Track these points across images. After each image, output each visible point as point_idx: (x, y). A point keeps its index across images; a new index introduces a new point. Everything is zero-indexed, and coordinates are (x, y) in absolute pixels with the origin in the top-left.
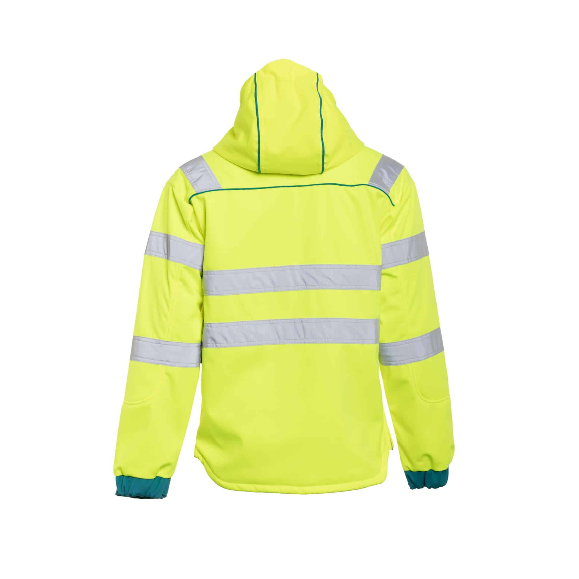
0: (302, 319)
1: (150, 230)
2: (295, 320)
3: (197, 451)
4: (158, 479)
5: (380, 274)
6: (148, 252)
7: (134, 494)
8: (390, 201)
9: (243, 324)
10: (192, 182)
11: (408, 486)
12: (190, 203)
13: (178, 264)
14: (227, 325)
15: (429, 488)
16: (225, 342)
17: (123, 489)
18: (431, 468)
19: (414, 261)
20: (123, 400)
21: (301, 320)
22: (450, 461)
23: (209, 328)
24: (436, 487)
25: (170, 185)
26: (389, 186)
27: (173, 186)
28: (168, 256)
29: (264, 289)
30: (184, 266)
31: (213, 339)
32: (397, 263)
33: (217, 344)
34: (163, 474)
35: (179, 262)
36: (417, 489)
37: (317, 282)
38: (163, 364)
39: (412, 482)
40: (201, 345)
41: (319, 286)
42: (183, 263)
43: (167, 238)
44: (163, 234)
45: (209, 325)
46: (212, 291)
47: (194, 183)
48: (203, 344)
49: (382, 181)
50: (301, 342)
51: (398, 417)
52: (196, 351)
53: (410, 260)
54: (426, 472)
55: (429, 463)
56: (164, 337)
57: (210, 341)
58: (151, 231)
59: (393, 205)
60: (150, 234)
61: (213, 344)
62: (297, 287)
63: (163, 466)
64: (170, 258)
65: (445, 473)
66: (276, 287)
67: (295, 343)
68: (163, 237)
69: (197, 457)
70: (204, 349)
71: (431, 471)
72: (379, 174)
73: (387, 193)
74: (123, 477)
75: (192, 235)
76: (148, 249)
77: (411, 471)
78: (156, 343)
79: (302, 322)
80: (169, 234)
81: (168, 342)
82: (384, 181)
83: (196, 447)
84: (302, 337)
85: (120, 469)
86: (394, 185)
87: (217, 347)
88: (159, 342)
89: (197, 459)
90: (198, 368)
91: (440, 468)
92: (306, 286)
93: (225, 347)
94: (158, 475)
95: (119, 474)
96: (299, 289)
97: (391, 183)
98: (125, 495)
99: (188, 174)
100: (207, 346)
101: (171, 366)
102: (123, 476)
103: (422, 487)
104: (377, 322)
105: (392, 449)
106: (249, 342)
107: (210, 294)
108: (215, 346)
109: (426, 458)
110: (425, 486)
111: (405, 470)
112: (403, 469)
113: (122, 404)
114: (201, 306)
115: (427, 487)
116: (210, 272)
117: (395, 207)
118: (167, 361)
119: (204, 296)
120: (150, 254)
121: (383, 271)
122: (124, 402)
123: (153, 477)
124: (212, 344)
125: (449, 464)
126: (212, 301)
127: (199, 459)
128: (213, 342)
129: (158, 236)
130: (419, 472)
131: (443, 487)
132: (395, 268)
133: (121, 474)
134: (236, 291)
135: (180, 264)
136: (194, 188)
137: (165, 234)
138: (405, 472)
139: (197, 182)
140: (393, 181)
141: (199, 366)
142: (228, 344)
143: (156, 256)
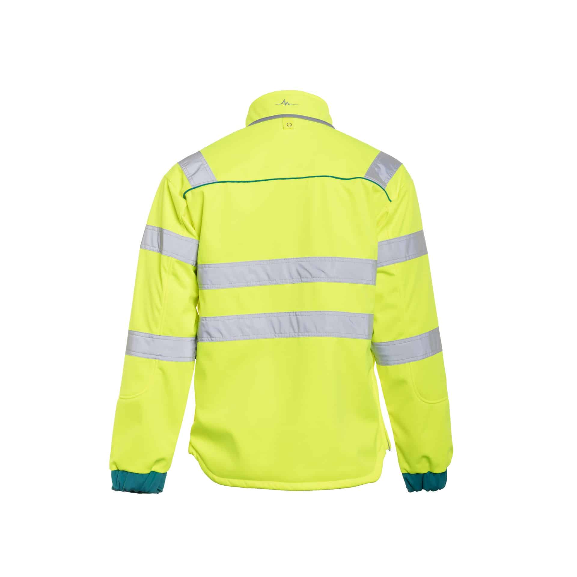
0: (297, 312)
1: (146, 224)
2: (290, 313)
3: (191, 447)
4: (154, 473)
5: (375, 272)
6: (143, 246)
7: (129, 488)
8: (387, 196)
9: (238, 318)
10: (189, 176)
11: (406, 489)
12: (185, 197)
13: (170, 258)
14: (223, 319)
15: (428, 490)
16: (220, 335)
17: (118, 483)
18: (429, 470)
19: (413, 258)
20: (119, 394)
21: (296, 314)
22: (448, 463)
23: (204, 322)
24: (434, 489)
25: (166, 179)
26: (386, 182)
27: (168, 181)
28: (161, 250)
29: (260, 282)
30: (176, 260)
31: (208, 333)
32: (394, 260)
33: (212, 338)
34: (158, 469)
35: (172, 256)
36: (415, 492)
37: (311, 275)
38: (155, 358)
39: (410, 485)
40: (196, 339)
41: (313, 278)
42: (175, 258)
43: (161, 231)
44: (157, 228)
45: (204, 319)
46: (207, 285)
47: (190, 178)
48: (199, 338)
49: (379, 176)
50: (295, 336)
51: (395, 418)
52: (190, 346)
53: (407, 257)
54: (424, 474)
55: (427, 465)
56: (157, 331)
57: (205, 335)
58: (147, 226)
59: (391, 201)
60: (146, 228)
61: (208, 337)
62: (292, 280)
63: (158, 461)
64: (163, 251)
65: (444, 475)
66: (271, 280)
67: (290, 336)
68: (157, 231)
69: (191, 453)
70: (199, 344)
71: (430, 473)
72: (376, 169)
73: (383, 188)
74: (117, 472)
75: (185, 230)
76: (143, 242)
77: (409, 474)
78: (149, 338)
79: (296, 315)
80: (163, 228)
81: (161, 336)
82: (380, 176)
83: (190, 443)
84: (296, 330)
85: (115, 463)
86: (390, 181)
87: (212, 341)
88: (151, 336)
89: (191, 455)
90: (192, 362)
91: (438, 470)
92: (301, 278)
93: (220, 341)
94: (153, 470)
95: (115, 468)
96: (293, 282)
97: (388, 178)
98: (119, 490)
99: (184, 168)
100: (202, 341)
101: (165, 360)
102: (118, 470)
103: (421, 490)
104: (370, 318)
105: (390, 450)
106: (244, 336)
107: (205, 288)
108: (210, 340)
109: (424, 460)
110: (423, 489)
111: (403, 473)
112: (401, 471)
113: (117, 398)
114: (197, 301)
115: (425, 490)
116: (205, 266)
117: (392, 202)
118: (160, 355)
119: (200, 291)
120: (145, 248)
121: (379, 269)
122: (119, 396)
123: (147, 471)
124: (207, 339)
125: (447, 466)
126: (208, 294)
127: (193, 455)
128: (209, 336)
129: (153, 230)
130: (418, 474)
131: (442, 489)
132: (392, 266)
133: (116, 469)
134: (231, 285)
135: (173, 259)
136: (190, 182)
137: (159, 228)
138: (403, 474)
139: (193, 177)
140: (390, 176)
141: (194, 360)
142: (224, 338)
143: (150, 250)
